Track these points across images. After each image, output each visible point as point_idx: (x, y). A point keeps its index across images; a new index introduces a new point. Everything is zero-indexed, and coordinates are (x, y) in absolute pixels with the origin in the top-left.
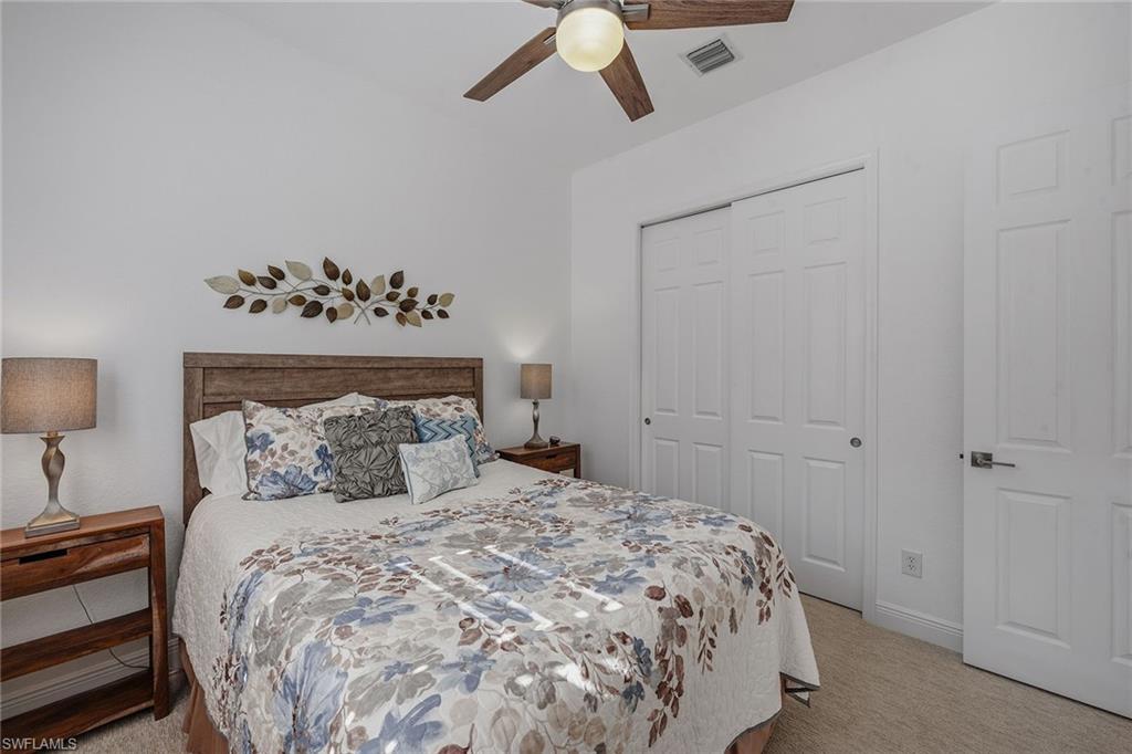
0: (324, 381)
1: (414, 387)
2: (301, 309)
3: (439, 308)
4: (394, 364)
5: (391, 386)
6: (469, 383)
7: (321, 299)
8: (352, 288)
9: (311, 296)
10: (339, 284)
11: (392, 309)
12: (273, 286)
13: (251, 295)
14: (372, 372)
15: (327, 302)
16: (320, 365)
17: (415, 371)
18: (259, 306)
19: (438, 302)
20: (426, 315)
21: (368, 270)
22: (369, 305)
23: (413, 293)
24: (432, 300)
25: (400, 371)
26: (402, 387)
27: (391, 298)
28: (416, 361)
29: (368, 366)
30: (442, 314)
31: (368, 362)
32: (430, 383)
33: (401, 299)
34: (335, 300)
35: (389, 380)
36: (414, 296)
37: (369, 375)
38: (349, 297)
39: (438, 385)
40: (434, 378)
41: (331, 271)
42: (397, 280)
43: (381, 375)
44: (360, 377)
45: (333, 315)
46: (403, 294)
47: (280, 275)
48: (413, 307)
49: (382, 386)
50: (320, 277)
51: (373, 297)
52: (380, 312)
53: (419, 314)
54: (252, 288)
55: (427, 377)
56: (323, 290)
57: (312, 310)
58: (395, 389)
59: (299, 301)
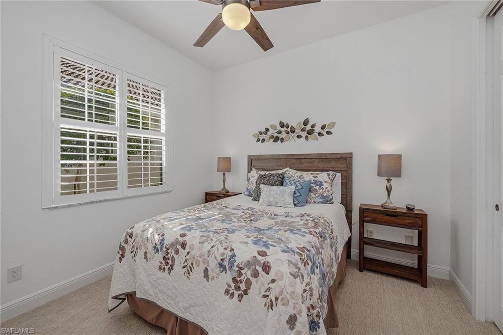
0: (280, 163)
1: (313, 166)
2: (273, 140)
3: (326, 130)
4: (303, 157)
5: (303, 166)
6: (344, 165)
7: (279, 135)
8: (289, 130)
9: (276, 135)
10: (285, 128)
11: (304, 134)
12: (266, 134)
13: (261, 137)
14: (295, 160)
15: (280, 136)
16: (278, 158)
17: (313, 160)
18: (264, 140)
19: (326, 128)
20: (320, 134)
21: (295, 121)
22: (295, 135)
23: (313, 126)
24: (323, 127)
25: (307, 160)
26: (308, 167)
27: (303, 130)
28: (313, 155)
29: (294, 158)
30: (329, 133)
31: (293, 156)
32: (321, 165)
33: (307, 130)
34: (283, 135)
35: (301, 163)
36: (314, 127)
37: (294, 161)
38: (288, 133)
39: (325, 166)
40: (323, 163)
41: (282, 125)
42: (306, 123)
43: (299, 161)
44: (291, 162)
45: (282, 140)
46: (308, 127)
47: (267, 130)
48: (313, 132)
49: (299, 166)
50: (279, 128)
51: (296, 131)
52: (299, 137)
53: (317, 134)
54: (262, 136)
55: (320, 163)
56: (280, 132)
57: (276, 139)
58: (305, 167)
59: (272, 137)
